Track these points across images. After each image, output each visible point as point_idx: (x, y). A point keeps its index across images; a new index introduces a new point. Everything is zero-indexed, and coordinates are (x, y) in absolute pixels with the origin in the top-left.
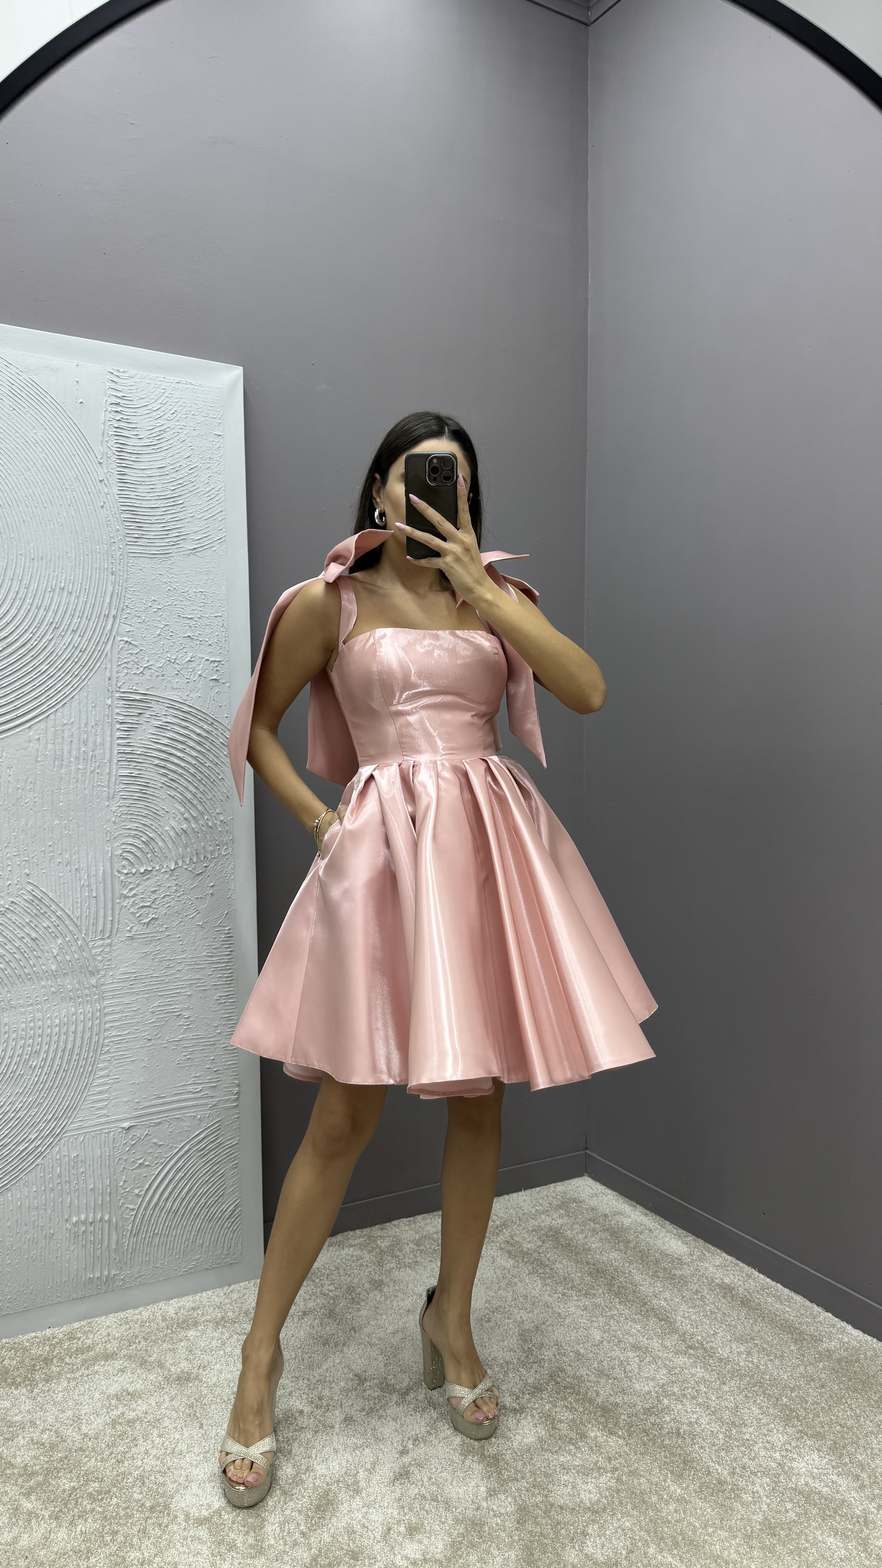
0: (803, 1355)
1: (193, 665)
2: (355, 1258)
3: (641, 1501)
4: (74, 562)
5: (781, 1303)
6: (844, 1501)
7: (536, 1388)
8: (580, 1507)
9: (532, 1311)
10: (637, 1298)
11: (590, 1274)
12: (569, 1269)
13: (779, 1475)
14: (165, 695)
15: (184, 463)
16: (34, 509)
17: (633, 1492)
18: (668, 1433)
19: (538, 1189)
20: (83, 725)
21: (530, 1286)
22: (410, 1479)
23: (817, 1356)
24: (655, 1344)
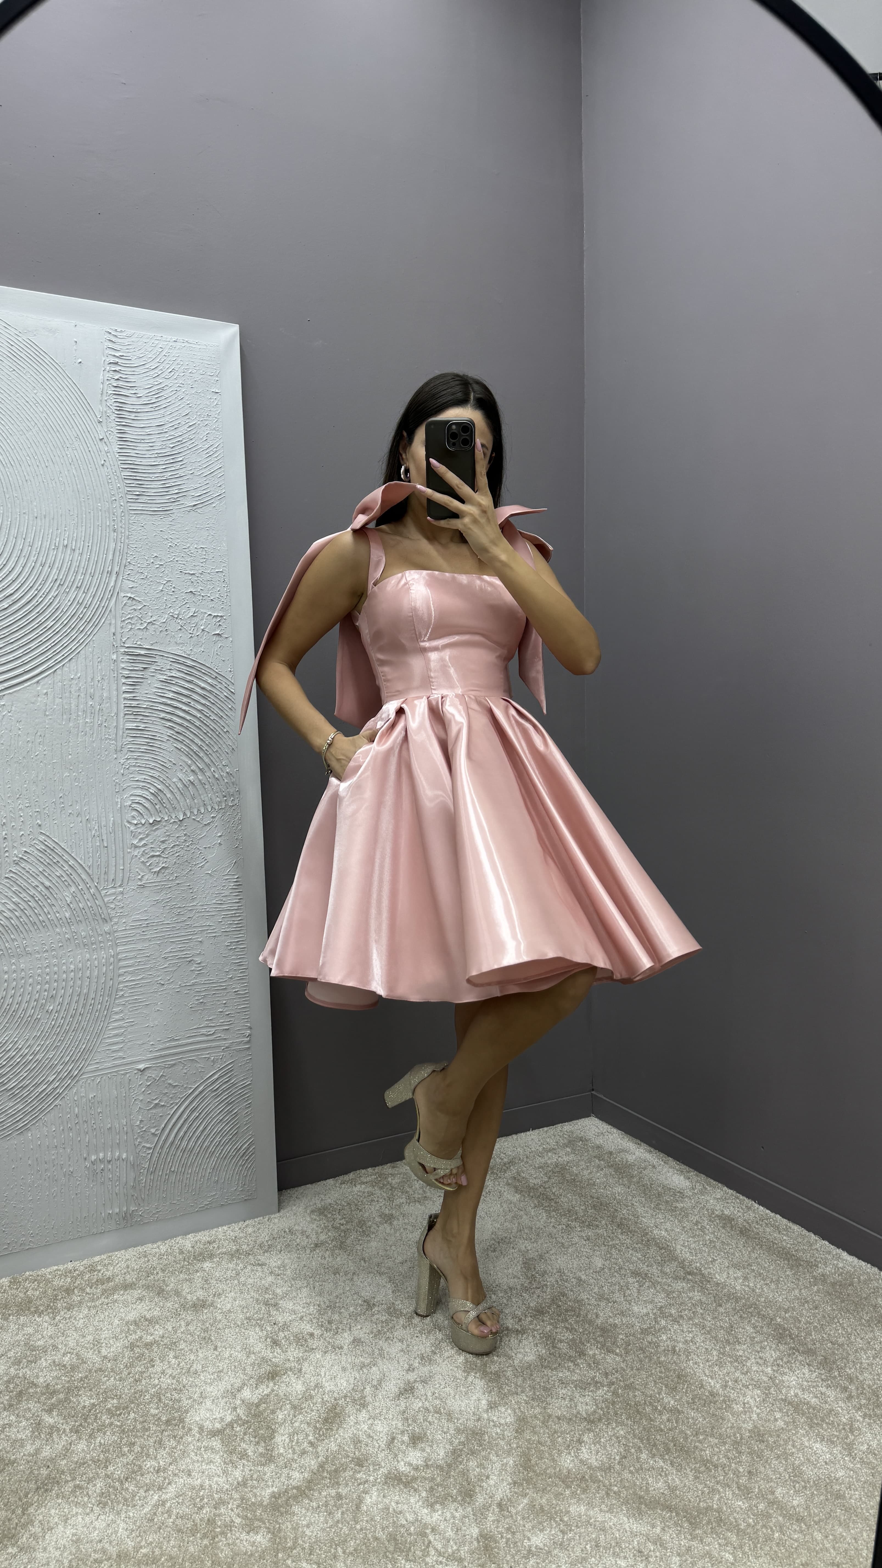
0: (798, 1279)
1: (195, 620)
2: (366, 1195)
3: (635, 1412)
4: (76, 519)
5: (780, 1232)
6: (831, 1410)
7: (538, 1311)
8: (576, 1417)
9: (536, 1241)
10: (638, 1228)
11: (594, 1207)
12: (574, 1203)
13: (770, 1388)
14: (169, 649)
15: (182, 421)
16: (36, 468)
17: (628, 1404)
18: (664, 1350)
19: (545, 1129)
20: (89, 680)
21: (535, 1218)
22: (415, 1394)
23: (812, 1280)
24: (655, 1270)
